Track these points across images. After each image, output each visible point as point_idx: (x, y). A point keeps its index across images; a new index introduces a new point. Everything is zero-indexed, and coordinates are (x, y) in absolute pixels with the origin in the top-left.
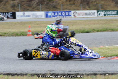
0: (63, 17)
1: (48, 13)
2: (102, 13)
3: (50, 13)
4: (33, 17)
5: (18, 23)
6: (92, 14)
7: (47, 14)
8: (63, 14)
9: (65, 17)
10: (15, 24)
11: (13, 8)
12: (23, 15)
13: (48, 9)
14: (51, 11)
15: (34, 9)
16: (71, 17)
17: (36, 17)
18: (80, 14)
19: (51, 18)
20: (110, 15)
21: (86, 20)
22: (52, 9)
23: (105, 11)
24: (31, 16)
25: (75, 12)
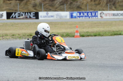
0: (89, 18)
1: (73, 13)
3: (75, 13)
4: (57, 17)
5: (48, 23)
6: (120, 15)
7: (72, 14)
8: (90, 14)
9: (91, 18)
11: (34, 8)
12: (46, 15)
13: (72, 9)
14: (76, 11)
15: (56, 9)
16: (98, 18)
17: (61, 17)
18: (107, 15)
19: (76, 18)
22: (76, 9)
24: (55, 16)
25: (102, 12)
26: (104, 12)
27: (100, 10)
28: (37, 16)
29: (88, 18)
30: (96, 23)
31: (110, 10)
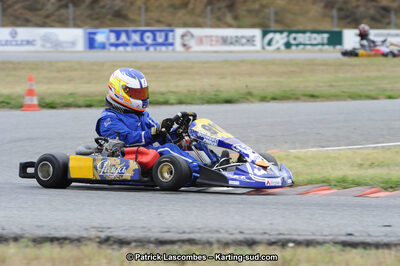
0: (147, 49)
1: (95, 33)
2: (279, 39)
4: (43, 46)
6: (244, 41)
7: (92, 36)
8: (148, 37)
9: (152, 49)
12: (9, 38)
13: (96, 19)
14: (103, 27)
15: (48, 20)
16: (173, 50)
17: (56, 45)
18: (204, 39)
19: (106, 50)
20: (305, 45)
21: (226, 62)
22: (110, 20)
23: (290, 32)
24: (39, 43)
25: (189, 32)
26: (196, 31)
29: (143, 48)
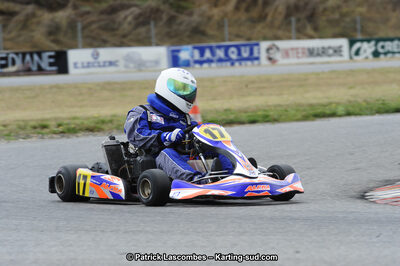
0: (233, 64)
2: (367, 48)
3: (187, 50)
5: (98, 85)
6: (331, 51)
8: (233, 52)
9: (237, 64)
10: (90, 89)
11: (52, 38)
14: (188, 43)
15: (125, 40)
16: (259, 64)
17: (139, 65)
18: (290, 53)
19: (191, 68)
20: (393, 53)
22: (189, 37)
23: (378, 41)
24: (122, 63)
25: (274, 45)
26: (279, 43)
27: (265, 38)
28: (61, 64)
29: (229, 64)
30: (253, 82)
31: (298, 38)
